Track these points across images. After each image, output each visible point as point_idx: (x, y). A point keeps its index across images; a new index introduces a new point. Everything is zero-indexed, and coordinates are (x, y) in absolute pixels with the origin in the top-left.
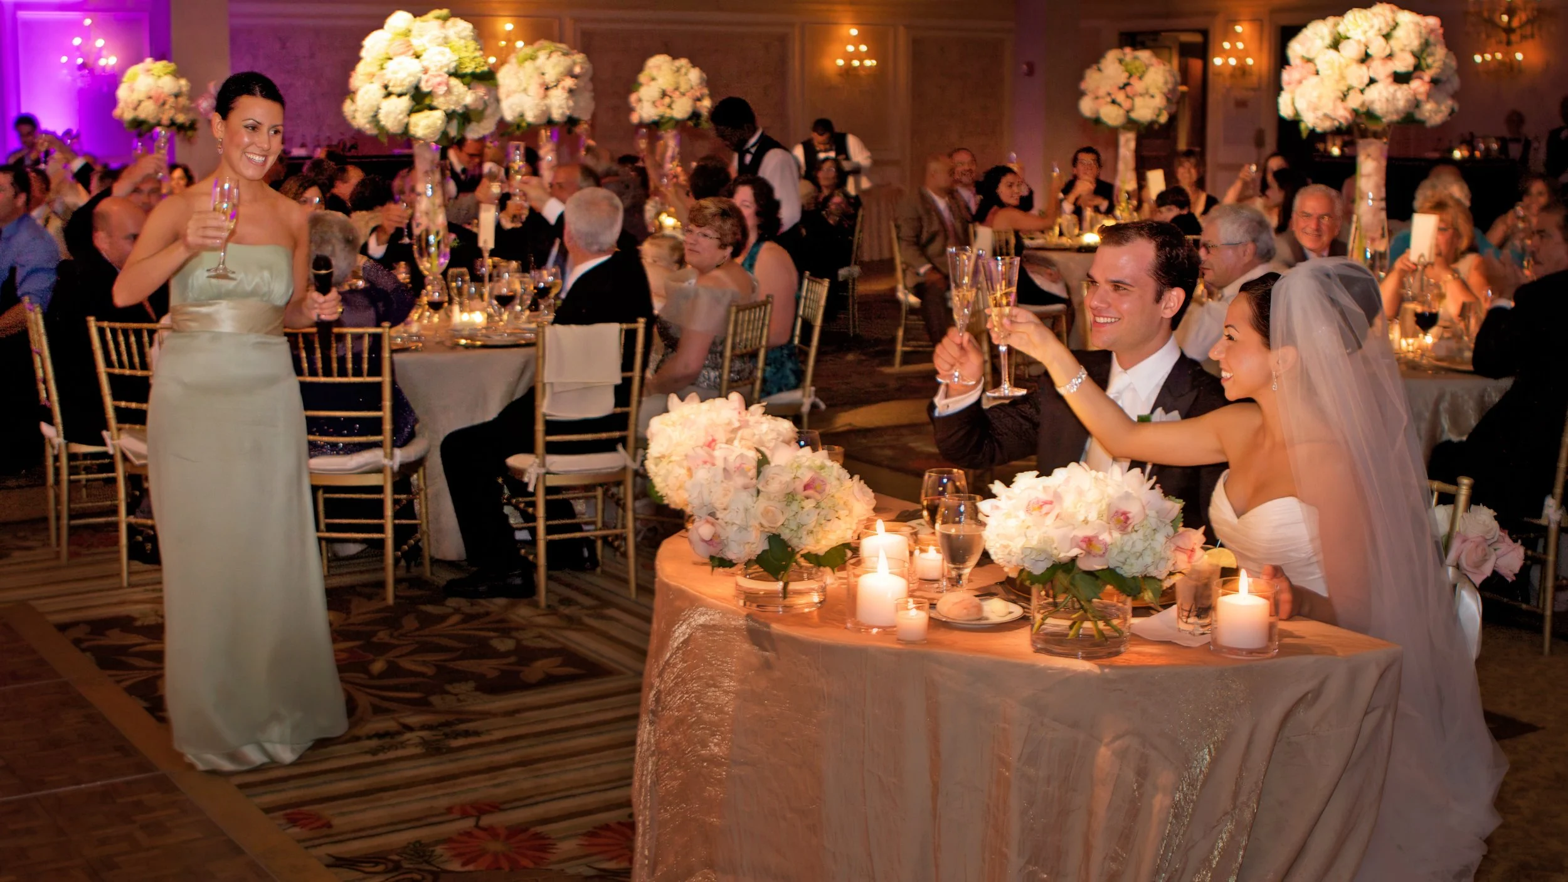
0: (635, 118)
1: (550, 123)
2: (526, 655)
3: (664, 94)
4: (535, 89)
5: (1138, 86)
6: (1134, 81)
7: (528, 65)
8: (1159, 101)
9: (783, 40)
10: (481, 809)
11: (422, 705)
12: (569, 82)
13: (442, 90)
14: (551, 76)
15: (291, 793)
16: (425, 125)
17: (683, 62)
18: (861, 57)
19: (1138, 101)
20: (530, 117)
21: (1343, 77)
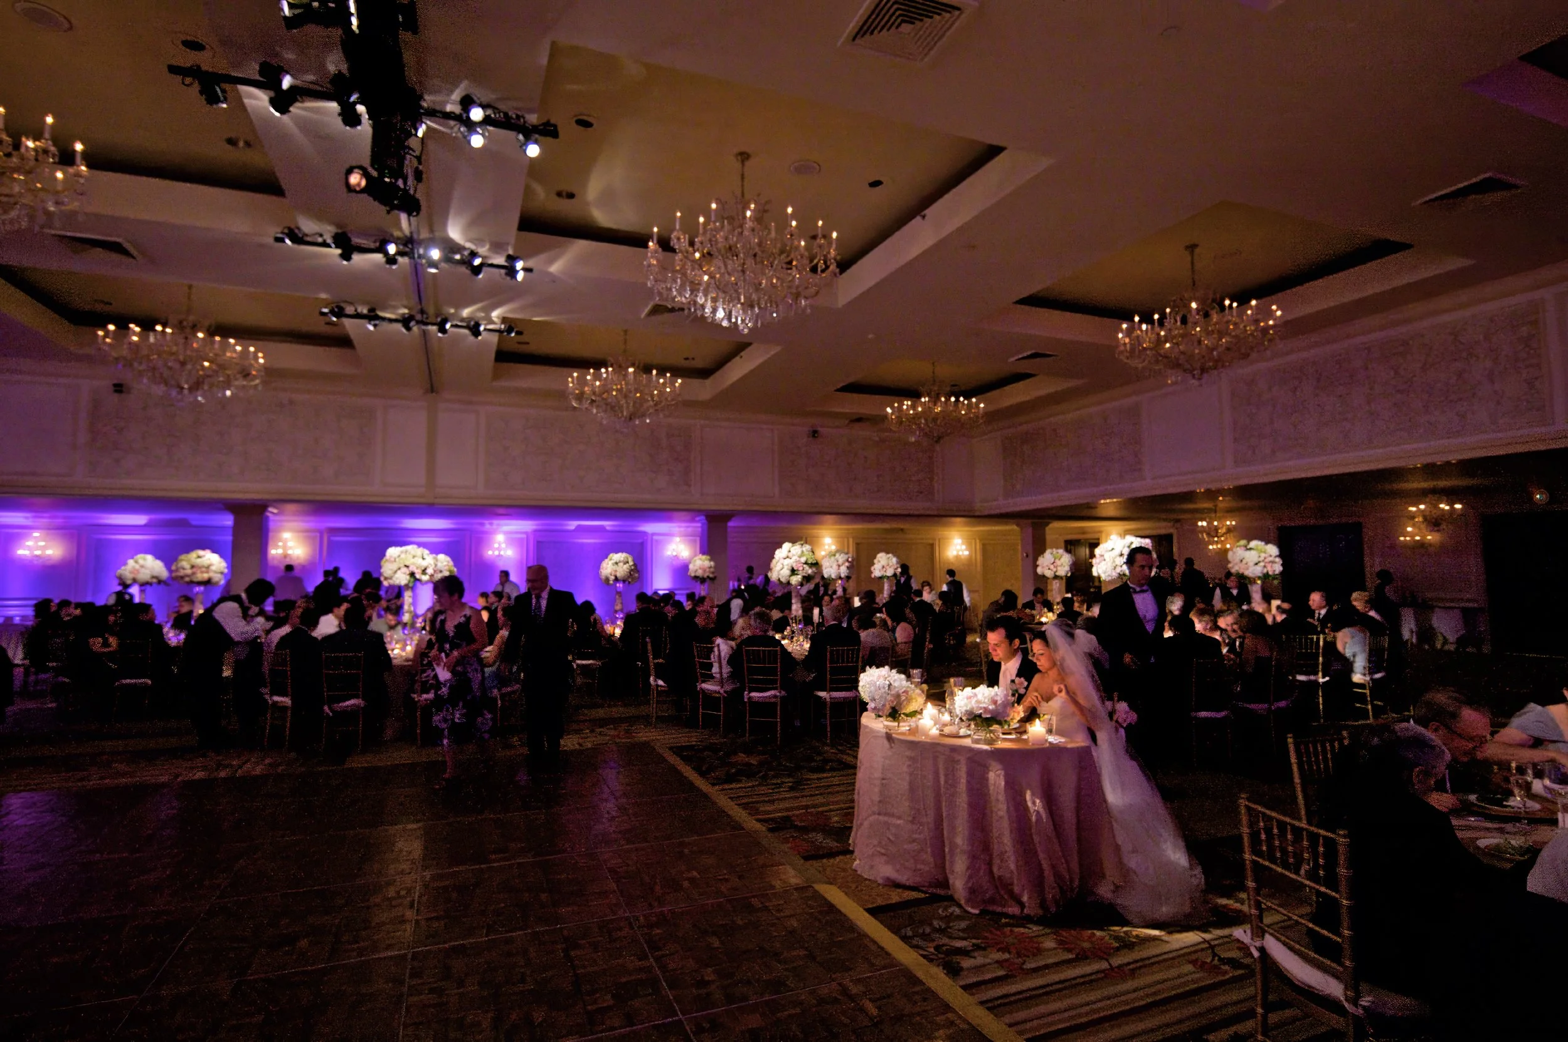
0: (873, 576)
1: (840, 578)
2: (826, 761)
3: (883, 567)
4: (835, 567)
5: (1058, 563)
6: (1057, 561)
7: (833, 558)
8: (1067, 568)
9: (932, 546)
10: (807, 807)
11: (789, 776)
12: (847, 564)
13: (801, 569)
14: (841, 561)
15: (746, 800)
16: (795, 580)
17: (890, 555)
18: (963, 551)
19: (1059, 568)
20: (833, 576)
21: (1114, 562)
